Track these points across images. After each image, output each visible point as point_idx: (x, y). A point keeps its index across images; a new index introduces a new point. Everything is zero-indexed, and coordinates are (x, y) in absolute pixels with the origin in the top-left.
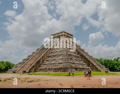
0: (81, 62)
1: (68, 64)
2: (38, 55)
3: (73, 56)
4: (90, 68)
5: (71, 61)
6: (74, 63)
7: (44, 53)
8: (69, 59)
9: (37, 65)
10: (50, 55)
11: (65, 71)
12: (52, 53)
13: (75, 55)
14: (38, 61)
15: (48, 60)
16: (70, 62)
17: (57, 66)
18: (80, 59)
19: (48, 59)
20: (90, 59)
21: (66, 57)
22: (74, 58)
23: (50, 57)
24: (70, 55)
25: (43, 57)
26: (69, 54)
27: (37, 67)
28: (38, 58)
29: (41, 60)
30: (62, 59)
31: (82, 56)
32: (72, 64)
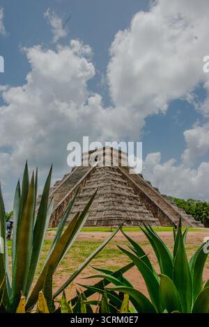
0: (141, 209)
1: (113, 212)
2: (58, 195)
3: (124, 197)
4: (157, 219)
5: (121, 207)
6: (125, 211)
7: (71, 191)
8: (116, 204)
9: (58, 214)
10: (81, 194)
11: (108, 225)
12: (84, 190)
13: (128, 194)
14: (60, 206)
15: (78, 205)
16: (117, 208)
17: (95, 216)
18: (139, 203)
19: (77, 203)
20: (158, 202)
21: (111, 199)
22: (127, 201)
23: (80, 198)
24: (119, 195)
25: (67, 199)
26: (116, 192)
27: (58, 217)
28: (58, 201)
29: (65, 205)
30: (104, 202)
31: (143, 196)
32: (121, 213)
